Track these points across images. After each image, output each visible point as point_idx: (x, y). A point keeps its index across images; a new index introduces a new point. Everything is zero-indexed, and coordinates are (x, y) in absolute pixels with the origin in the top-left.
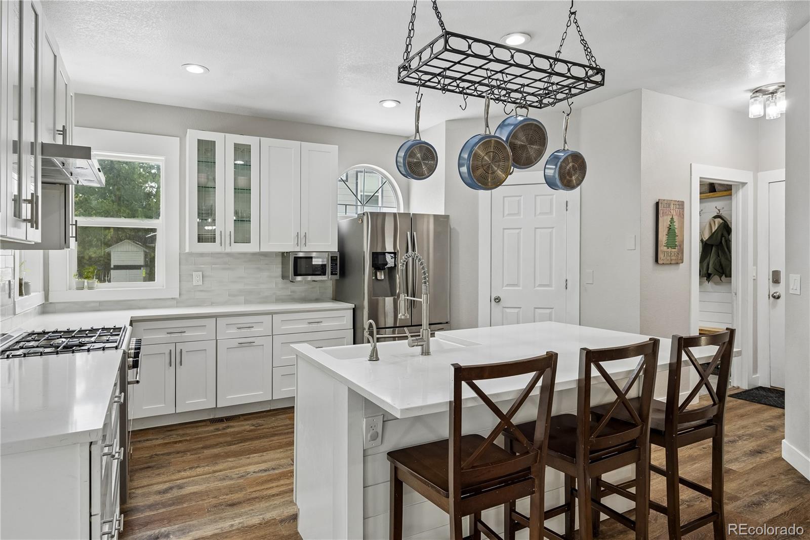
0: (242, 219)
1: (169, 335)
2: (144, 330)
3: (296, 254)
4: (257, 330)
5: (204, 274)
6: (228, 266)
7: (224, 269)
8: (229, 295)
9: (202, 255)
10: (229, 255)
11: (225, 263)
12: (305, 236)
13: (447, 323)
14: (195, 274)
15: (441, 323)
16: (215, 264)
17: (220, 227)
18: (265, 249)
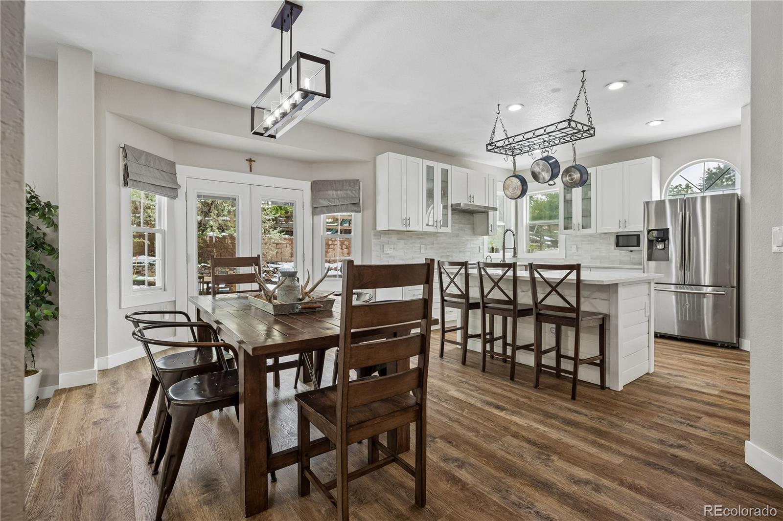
3: (618, 234)
5: (578, 246)
6: (591, 242)
8: (591, 258)
9: (576, 236)
10: (591, 236)
11: (589, 241)
12: (625, 221)
13: (732, 287)
14: (573, 246)
15: (721, 287)
16: (584, 241)
17: (574, 221)
18: (599, 231)
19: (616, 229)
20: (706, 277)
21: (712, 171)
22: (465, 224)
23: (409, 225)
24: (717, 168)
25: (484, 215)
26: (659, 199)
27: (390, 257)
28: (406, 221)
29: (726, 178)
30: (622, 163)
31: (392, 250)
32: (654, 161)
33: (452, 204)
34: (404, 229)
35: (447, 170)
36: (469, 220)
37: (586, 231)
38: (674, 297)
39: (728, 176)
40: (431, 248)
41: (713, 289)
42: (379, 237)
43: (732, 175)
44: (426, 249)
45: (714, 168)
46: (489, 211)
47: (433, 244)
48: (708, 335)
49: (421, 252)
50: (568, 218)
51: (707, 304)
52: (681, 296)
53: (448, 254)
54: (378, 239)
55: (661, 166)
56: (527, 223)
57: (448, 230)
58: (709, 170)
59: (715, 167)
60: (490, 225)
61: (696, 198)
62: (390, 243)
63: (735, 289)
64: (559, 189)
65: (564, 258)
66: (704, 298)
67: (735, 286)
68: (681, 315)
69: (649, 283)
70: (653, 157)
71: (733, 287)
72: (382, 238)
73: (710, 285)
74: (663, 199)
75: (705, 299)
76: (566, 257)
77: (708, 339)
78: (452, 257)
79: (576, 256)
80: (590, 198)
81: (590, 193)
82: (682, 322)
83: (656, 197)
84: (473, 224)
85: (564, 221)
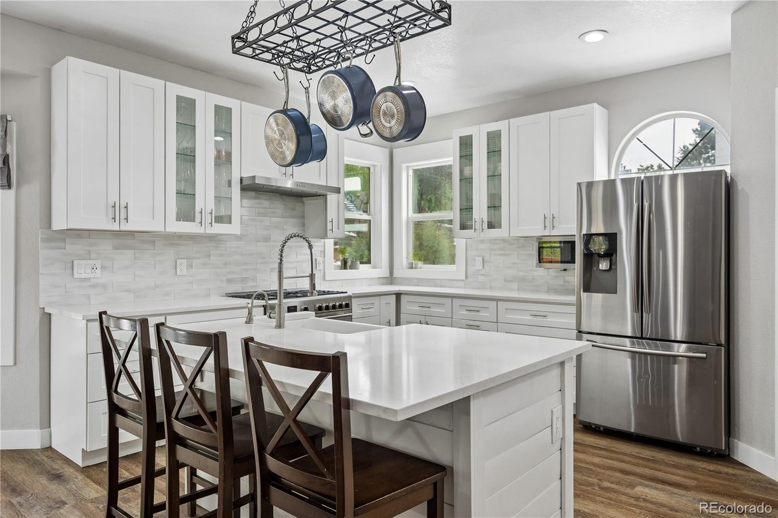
0: (494, 206)
1: (421, 308)
2: (407, 301)
3: (541, 239)
4: (483, 314)
5: (484, 259)
6: (504, 252)
7: (500, 255)
8: (505, 280)
9: (482, 242)
10: (504, 240)
11: (501, 249)
12: (553, 218)
13: (718, 345)
14: (477, 258)
15: (701, 344)
16: (493, 250)
17: (476, 215)
18: (515, 233)
19: (537, 230)
20: (678, 328)
21: (688, 148)
22: (283, 217)
23: (127, 219)
24: (694, 144)
25: (319, 201)
26: (607, 179)
27: (94, 286)
28: (119, 210)
29: (704, 158)
30: (548, 113)
31: (98, 271)
32: (597, 111)
33: (241, 179)
34: (116, 227)
35: (231, 109)
36: (294, 209)
37: (494, 233)
38: (629, 361)
39: (707, 155)
40: (204, 264)
41: (688, 347)
42: (62, 245)
43: (710, 154)
44: (190, 266)
45: (690, 144)
46: (328, 193)
47: (209, 256)
48: (680, 434)
49: (179, 273)
50: (467, 209)
51: (680, 373)
52: (640, 360)
53: (245, 275)
54: (60, 248)
55: (610, 122)
56: (410, 216)
57: (233, 229)
58: (684, 147)
59: (692, 143)
60: (329, 219)
61: (662, 176)
62: (92, 256)
63: (723, 348)
64: (452, 159)
65: (464, 279)
66: (675, 364)
67: (723, 342)
68: (641, 395)
69: (562, 364)
70: (595, 105)
71: (720, 345)
72: (68, 247)
73: (684, 340)
74: (612, 178)
75: (676, 366)
76: (466, 277)
77: (681, 440)
78: (254, 279)
79: (482, 275)
80: (501, 175)
81: (501, 165)
82: (641, 408)
83: (601, 174)
84: (303, 217)
85: (461, 215)
